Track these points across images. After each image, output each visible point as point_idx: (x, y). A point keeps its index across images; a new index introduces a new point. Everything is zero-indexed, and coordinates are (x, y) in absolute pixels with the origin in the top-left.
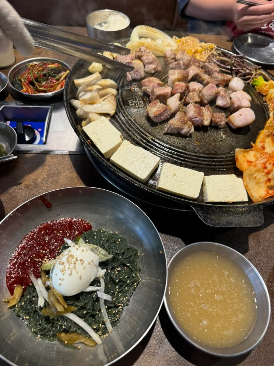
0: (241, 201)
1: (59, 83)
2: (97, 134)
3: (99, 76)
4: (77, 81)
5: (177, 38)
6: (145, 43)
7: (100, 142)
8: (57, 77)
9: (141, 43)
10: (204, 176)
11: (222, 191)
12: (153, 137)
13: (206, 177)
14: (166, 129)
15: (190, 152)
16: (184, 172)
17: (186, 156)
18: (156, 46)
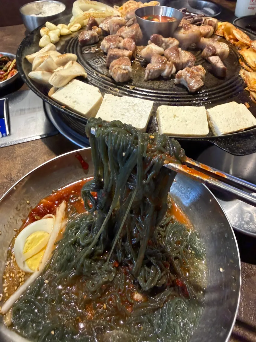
0: (252, 125)
1: (8, 74)
2: (70, 97)
3: (52, 46)
4: (29, 57)
5: (118, 7)
6: (91, 13)
7: (77, 104)
8: (4, 68)
9: (87, 14)
10: (206, 110)
11: (230, 120)
12: (134, 87)
13: (208, 110)
14: (146, 75)
15: (179, 91)
16: (184, 111)
17: (177, 96)
18: (103, 13)
